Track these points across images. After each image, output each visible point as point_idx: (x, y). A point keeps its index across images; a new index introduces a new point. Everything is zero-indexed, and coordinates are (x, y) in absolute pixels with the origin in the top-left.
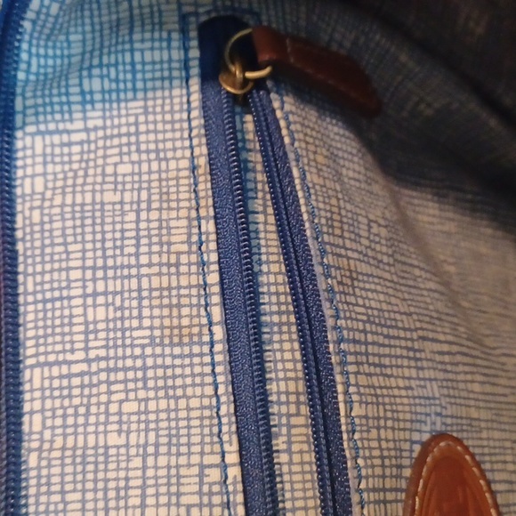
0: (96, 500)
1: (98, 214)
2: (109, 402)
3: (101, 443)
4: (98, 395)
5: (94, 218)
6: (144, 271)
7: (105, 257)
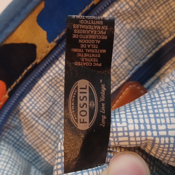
0: (33, 103)
1: (43, 95)
2: (59, 83)
3: (47, 91)
4: (58, 78)
5: (41, 94)
6: (40, 121)
7: (33, 108)
